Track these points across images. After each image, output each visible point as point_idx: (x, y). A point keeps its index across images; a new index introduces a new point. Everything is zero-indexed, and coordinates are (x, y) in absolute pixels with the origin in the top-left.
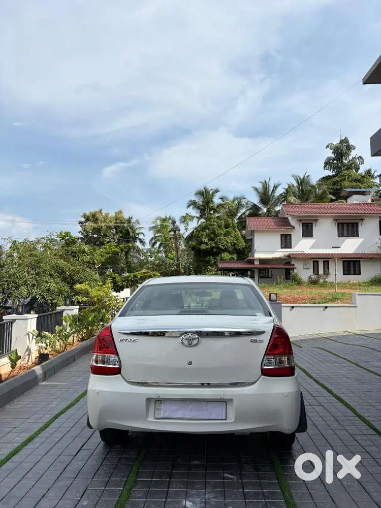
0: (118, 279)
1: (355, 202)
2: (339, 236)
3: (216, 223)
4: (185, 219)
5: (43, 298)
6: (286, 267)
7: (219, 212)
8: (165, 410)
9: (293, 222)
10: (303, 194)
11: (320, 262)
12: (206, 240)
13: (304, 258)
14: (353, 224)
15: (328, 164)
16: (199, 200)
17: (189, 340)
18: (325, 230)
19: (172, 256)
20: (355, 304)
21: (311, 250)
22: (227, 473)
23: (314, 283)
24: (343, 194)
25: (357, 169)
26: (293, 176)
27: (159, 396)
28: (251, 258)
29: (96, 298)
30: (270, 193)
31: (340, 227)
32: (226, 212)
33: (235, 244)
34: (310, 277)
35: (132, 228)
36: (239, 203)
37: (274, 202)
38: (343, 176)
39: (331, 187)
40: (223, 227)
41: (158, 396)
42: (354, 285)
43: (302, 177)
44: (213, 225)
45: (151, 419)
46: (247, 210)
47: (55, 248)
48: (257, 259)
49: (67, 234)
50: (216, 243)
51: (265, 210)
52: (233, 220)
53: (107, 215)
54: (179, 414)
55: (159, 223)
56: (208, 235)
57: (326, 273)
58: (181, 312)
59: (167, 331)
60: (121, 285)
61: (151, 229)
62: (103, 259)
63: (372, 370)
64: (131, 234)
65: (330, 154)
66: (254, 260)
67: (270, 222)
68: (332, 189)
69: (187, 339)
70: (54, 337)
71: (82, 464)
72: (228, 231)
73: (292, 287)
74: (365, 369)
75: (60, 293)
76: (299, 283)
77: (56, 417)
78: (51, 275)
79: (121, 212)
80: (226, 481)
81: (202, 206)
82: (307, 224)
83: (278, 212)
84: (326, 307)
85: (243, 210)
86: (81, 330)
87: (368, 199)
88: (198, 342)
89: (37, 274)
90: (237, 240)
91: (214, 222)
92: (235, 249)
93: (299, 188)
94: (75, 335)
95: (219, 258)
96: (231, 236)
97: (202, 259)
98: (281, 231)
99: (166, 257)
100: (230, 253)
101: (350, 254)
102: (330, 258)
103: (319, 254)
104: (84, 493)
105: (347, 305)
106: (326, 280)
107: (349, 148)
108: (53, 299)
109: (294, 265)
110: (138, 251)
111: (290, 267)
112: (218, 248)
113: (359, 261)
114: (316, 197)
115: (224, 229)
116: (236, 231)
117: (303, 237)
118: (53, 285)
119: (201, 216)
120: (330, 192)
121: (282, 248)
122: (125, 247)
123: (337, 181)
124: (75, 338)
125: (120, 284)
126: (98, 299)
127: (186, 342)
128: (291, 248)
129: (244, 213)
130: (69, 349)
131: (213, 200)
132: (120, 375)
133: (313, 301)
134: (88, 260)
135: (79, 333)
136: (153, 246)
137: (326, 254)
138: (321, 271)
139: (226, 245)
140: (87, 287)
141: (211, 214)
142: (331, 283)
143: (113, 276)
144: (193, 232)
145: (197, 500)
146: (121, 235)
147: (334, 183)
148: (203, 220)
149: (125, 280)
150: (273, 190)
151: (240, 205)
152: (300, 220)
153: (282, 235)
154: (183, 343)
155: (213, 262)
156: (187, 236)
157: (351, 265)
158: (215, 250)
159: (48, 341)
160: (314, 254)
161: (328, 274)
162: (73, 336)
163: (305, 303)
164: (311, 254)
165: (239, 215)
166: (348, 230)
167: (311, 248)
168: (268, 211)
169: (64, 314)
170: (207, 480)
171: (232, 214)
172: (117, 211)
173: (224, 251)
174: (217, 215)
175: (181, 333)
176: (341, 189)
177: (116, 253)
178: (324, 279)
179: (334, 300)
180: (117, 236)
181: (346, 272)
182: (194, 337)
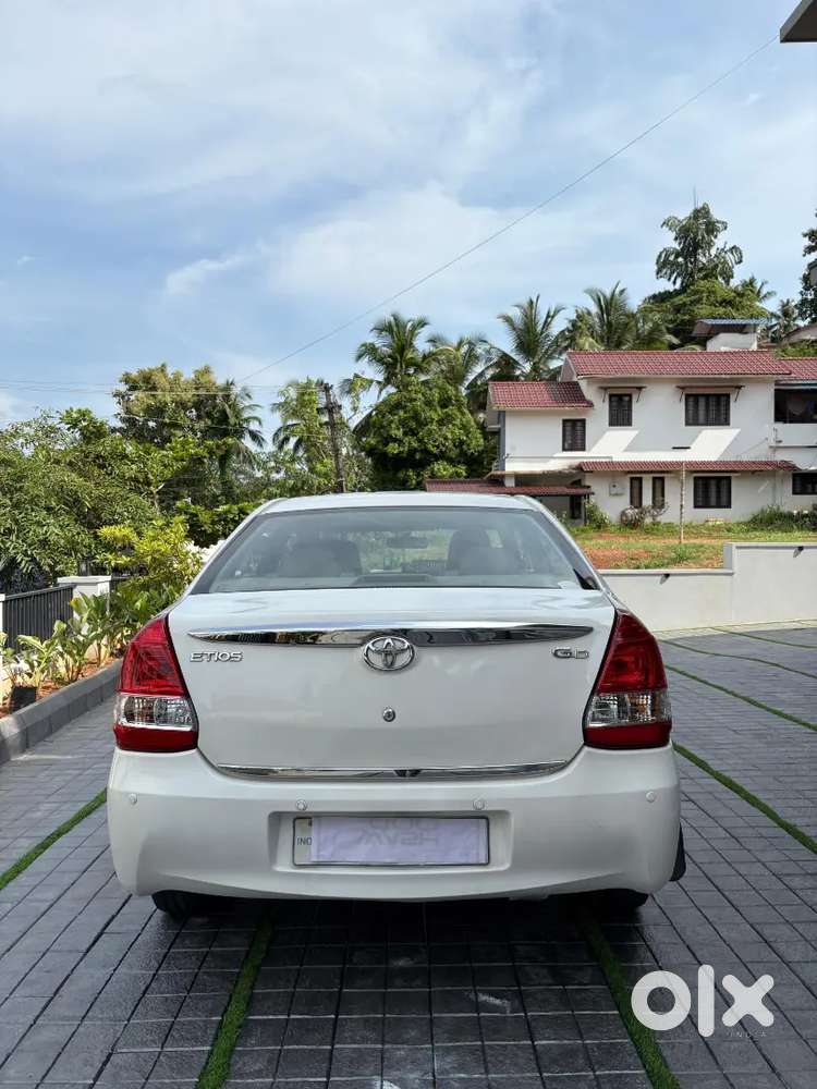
0: (204, 517)
1: (723, 349)
2: (687, 424)
3: (420, 396)
4: (352, 386)
5: (33, 559)
6: (573, 491)
7: (427, 372)
8: (321, 843)
9: (589, 392)
10: (610, 331)
11: (645, 481)
12: (399, 433)
13: (611, 472)
14: (718, 396)
15: (665, 265)
16: (382, 343)
17: (386, 653)
18: (659, 409)
19: (323, 470)
20: (731, 568)
21: (629, 454)
22: (484, 992)
23: (630, 524)
24: (697, 331)
25: (728, 276)
26: (589, 292)
27: (305, 807)
28: (499, 473)
29: (149, 558)
30: (539, 328)
31: (691, 403)
32: (442, 371)
33: (462, 443)
34: (623, 513)
35: (233, 406)
36: (471, 350)
37: (547, 350)
38: (696, 292)
39: (671, 317)
40: (436, 403)
41: (301, 807)
42: (718, 528)
43: (608, 294)
44: (415, 400)
45: (283, 867)
46: (487, 368)
47: (57, 447)
48: (510, 475)
49: (83, 414)
50: (420, 441)
51: (527, 367)
52: (457, 389)
53: (177, 376)
54: (361, 853)
55: (293, 393)
56: (403, 423)
57: (659, 503)
58: (359, 581)
59: (322, 630)
60: (209, 531)
61: (276, 407)
62: (168, 474)
63: (788, 711)
64: (232, 420)
65: (670, 241)
66: (503, 476)
67: (540, 391)
68: (672, 321)
69: (378, 652)
70: (48, 647)
71: (102, 975)
72: (448, 415)
73: (584, 535)
74: (769, 710)
75: (72, 548)
76: (600, 525)
77: (44, 846)
78: (49, 509)
79: (207, 371)
80: (482, 1014)
81: (390, 356)
82: (620, 397)
83: (558, 371)
84: (667, 575)
85: (478, 369)
86: (117, 629)
87: (751, 342)
88: (412, 658)
89: (16, 506)
90: (467, 433)
91: (416, 392)
92: (463, 453)
93: (601, 319)
94: (104, 641)
95: (426, 474)
96: (454, 425)
97: (391, 474)
98: (565, 413)
99: (312, 470)
100: (451, 461)
101: (709, 463)
102: (667, 472)
103: (645, 463)
104: (105, 1064)
105: (709, 570)
106: (658, 519)
107: (712, 228)
108: (56, 563)
109: (589, 487)
110: (249, 458)
111: (581, 491)
112: (426, 451)
113: (729, 479)
114: (638, 339)
115: (438, 409)
116: (463, 414)
117: (611, 424)
118: (54, 531)
119: (388, 381)
120: (668, 329)
121: (564, 449)
122: (218, 447)
123: (685, 304)
124: (103, 649)
125: (208, 528)
126: (154, 560)
127: (378, 660)
128: (583, 449)
129: (481, 375)
130: (88, 674)
131: (414, 343)
132: (194, 751)
133: (634, 562)
134: (132, 474)
135: (112, 637)
136: (281, 447)
137: (658, 464)
138: (647, 500)
139: (444, 445)
140: (127, 531)
141: (409, 375)
142: (669, 526)
143: (192, 511)
144: (370, 415)
145: (412, 1076)
146: (209, 422)
147: (677, 309)
148: (391, 389)
149: (220, 520)
150: (546, 322)
151: (471, 358)
152: (605, 389)
153: (565, 421)
154: (368, 662)
155: (414, 482)
156: (355, 424)
157: (712, 486)
158: (418, 456)
159: (35, 657)
160: (632, 463)
161: (662, 506)
162: (99, 645)
163: (618, 567)
164: (626, 464)
165: (471, 377)
166: (707, 410)
167: (626, 450)
168: (535, 368)
169: (76, 594)
170: (435, 1015)
171: (455, 376)
172: (200, 366)
173: (437, 458)
174: (423, 378)
175: (364, 634)
176: (692, 322)
177: (199, 460)
178: (654, 517)
179: (680, 559)
180: (201, 425)
181: (702, 501)
182: (398, 645)
